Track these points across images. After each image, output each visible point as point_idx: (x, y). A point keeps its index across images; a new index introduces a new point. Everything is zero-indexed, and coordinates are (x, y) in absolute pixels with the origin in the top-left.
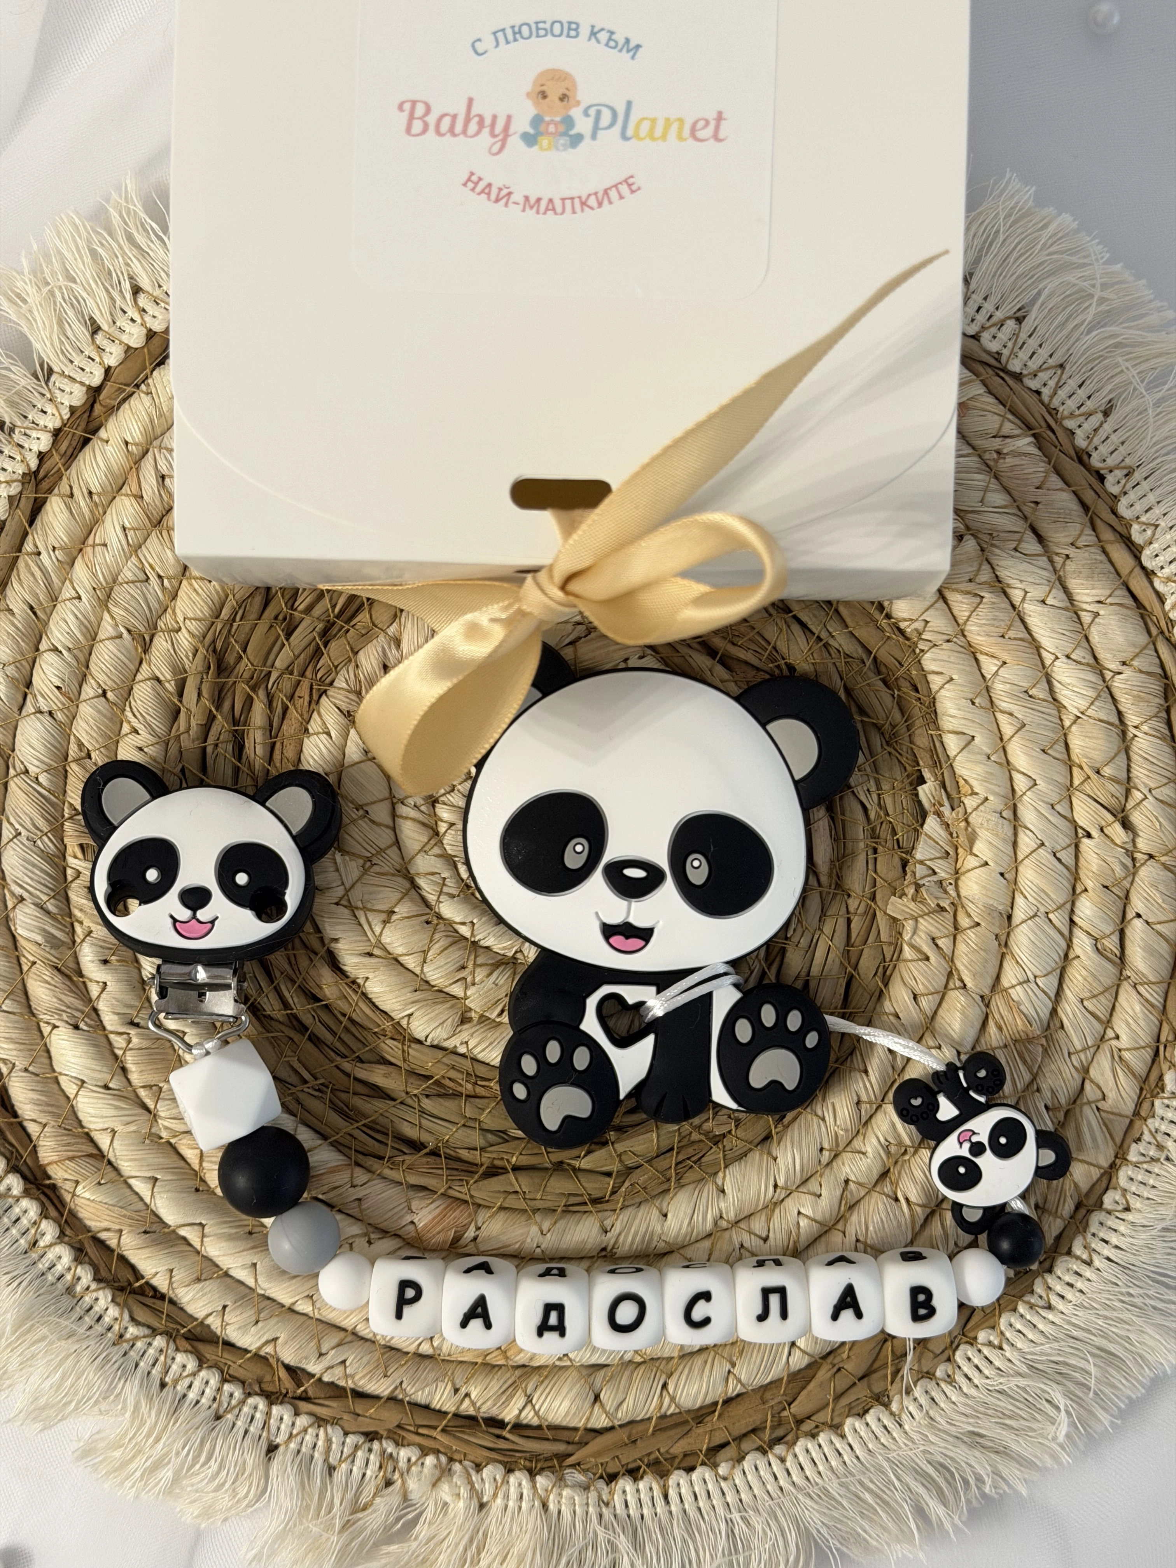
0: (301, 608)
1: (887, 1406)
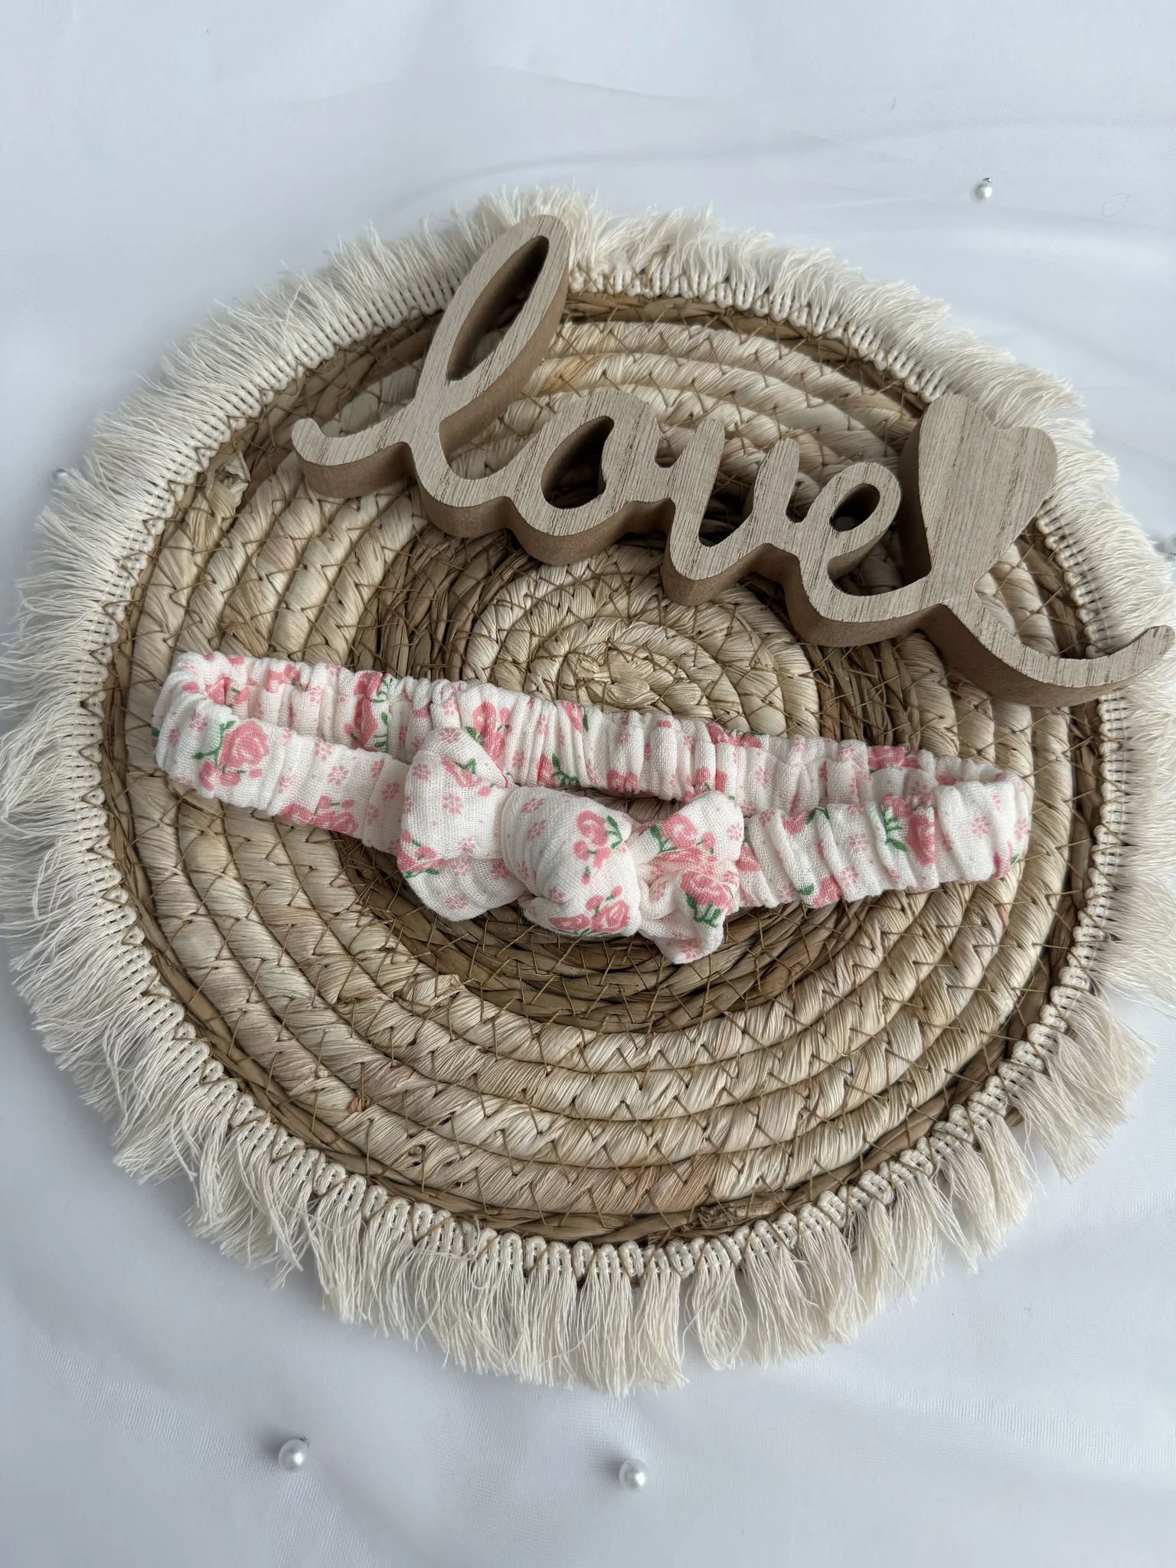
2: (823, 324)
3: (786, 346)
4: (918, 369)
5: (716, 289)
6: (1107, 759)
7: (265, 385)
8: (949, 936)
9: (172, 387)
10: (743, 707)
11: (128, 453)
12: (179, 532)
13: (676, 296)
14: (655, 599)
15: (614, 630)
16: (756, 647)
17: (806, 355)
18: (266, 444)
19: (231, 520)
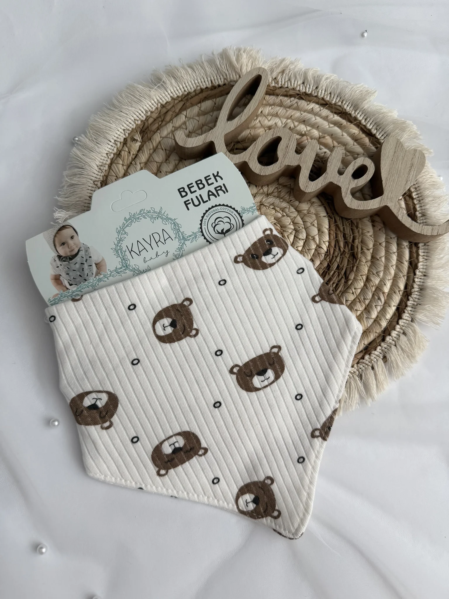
0: (337, 273)
1: (162, 105)
2: (335, 100)
3: (322, 107)
4: (365, 117)
5: (300, 86)
6: (421, 248)
7: (147, 109)
8: (367, 302)
9: (116, 108)
10: (304, 226)
11: (101, 130)
12: (118, 158)
13: (286, 88)
14: (276, 189)
15: (263, 198)
16: (309, 206)
17: (329, 110)
18: (148, 129)
19: (135, 155)
